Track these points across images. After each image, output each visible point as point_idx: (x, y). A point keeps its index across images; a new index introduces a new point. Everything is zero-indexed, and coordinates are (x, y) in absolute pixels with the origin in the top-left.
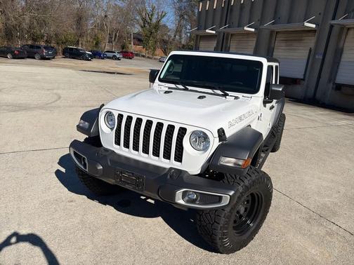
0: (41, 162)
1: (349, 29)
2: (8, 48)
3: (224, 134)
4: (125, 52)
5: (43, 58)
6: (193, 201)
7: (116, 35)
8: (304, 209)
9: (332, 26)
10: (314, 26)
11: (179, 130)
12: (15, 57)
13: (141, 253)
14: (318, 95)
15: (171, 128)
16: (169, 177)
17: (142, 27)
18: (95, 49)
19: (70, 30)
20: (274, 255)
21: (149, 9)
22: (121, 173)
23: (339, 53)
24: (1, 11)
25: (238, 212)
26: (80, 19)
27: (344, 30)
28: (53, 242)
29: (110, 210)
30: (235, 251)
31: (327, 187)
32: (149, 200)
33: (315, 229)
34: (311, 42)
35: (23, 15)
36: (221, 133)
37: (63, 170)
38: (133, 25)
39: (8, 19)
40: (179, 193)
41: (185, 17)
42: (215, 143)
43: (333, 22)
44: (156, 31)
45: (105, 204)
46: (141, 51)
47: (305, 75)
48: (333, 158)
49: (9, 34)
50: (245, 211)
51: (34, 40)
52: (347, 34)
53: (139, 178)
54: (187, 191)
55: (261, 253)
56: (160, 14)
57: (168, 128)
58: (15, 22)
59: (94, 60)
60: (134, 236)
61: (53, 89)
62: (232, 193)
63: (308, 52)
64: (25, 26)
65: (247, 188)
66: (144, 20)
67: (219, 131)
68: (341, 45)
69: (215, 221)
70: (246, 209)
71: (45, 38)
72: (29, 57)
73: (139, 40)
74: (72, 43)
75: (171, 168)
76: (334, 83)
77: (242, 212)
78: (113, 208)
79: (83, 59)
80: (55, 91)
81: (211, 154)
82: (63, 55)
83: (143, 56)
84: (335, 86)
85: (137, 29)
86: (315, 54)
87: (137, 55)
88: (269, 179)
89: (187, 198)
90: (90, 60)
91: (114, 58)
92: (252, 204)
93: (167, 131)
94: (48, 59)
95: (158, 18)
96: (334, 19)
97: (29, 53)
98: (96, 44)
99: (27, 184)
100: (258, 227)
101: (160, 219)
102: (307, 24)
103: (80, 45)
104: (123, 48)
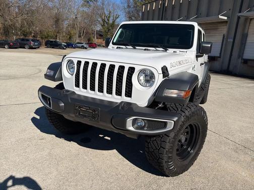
0: (21, 112)
1: (251, 19)
2: (5, 41)
3: (167, 71)
4: (90, 43)
5: (31, 48)
6: (142, 128)
7: (83, 32)
8: (231, 143)
9: (239, 18)
10: (226, 18)
11: (129, 70)
12: (10, 47)
13: (98, 177)
14: (231, 68)
15: (122, 68)
16: (120, 108)
17: (102, 26)
18: (69, 41)
19: (50, 28)
20: (211, 177)
21: (107, 13)
22: (80, 107)
23: (245, 37)
24: (0, 15)
25: (180, 141)
26: (57, 20)
27: (248, 20)
28: (23, 170)
29: (74, 145)
30: (179, 174)
31: (247, 127)
32: (106, 138)
33: (242, 157)
34: (224, 30)
35: (17, 17)
36: (165, 70)
37: (38, 117)
38: (96, 25)
39: (6, 21)
40: (129, 121)
41: (133, 18)
42: (159, 79)
43: (240, 14)
44: (113, 29)
45: (70, 141)
46: (101, 43)
47: (220, 54)
48: (248, 107)
49: (7, 31)
50: (186, 141)
51: (25, 35)
52: (250, 22)
53: (94, 111)
54: (136, 119)
55: (200, 176)
56: (115, 16)
57: (119, 69)
58: (10, 23)
59: (68, 49)
60: (93, 164)
61: (36, 66)
62: (175, 119)
63: (222, 37)
64: (18, 25)
65: (188, 118)
66: (104, 21)
67: (162, 68)
68: (246, 32)
69: (161, 147)
70: (186, 139)
71: (33, 35)
72: (21, 47)
73: (100, 35)
74: (52, 37)
75: (122, 102)
76: (242, 59)
77: (183, 141)
78: (76, 144)
79: (60, 49)
80: (38, 67)
81: (156, 88)
82: (46, 45)
83: (103, 46)
84: (243, 61)
85: (98, 28)
86: (227, 38)
87: (99, 46)
88: (205, 112)
89: (136, 126)
90: (65, 49)
91: (83, 47)
92: (190, 136)
93: (118, 72)
94: (35, 48)
95: (113, 19)
96: (240, 12)
97: (21, 44)
98: (70, 38)
99: (8, 127)
100: (197, 154)
101: (115, 151)
102: (221, 17)
103: (58, 39)
104: (89, 41)
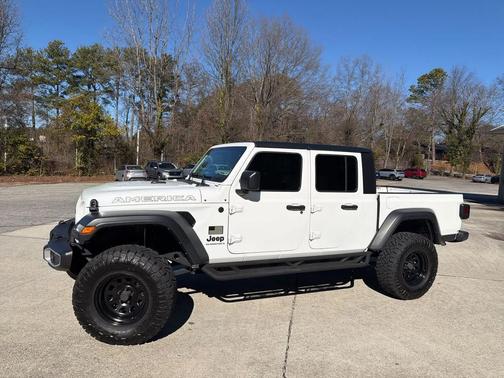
17: (446, 133)
46: (442, 168)
83: (447, 175)
87: (437, 173)
91: (392, 178)
